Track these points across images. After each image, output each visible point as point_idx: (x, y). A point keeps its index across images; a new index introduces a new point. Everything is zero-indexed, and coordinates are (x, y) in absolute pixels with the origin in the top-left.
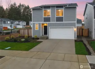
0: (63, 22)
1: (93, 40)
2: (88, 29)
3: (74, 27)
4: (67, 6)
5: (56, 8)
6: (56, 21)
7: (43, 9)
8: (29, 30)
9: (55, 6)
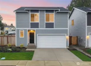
0: (54, 29)
1: (87, 48)
2: (77, 37)
3: (66, 34)
4: (58, 10)
5: (46, 12)
6: (46, 28)
7: (30, 13)
8: (9, 38)
9: (44, 10)
